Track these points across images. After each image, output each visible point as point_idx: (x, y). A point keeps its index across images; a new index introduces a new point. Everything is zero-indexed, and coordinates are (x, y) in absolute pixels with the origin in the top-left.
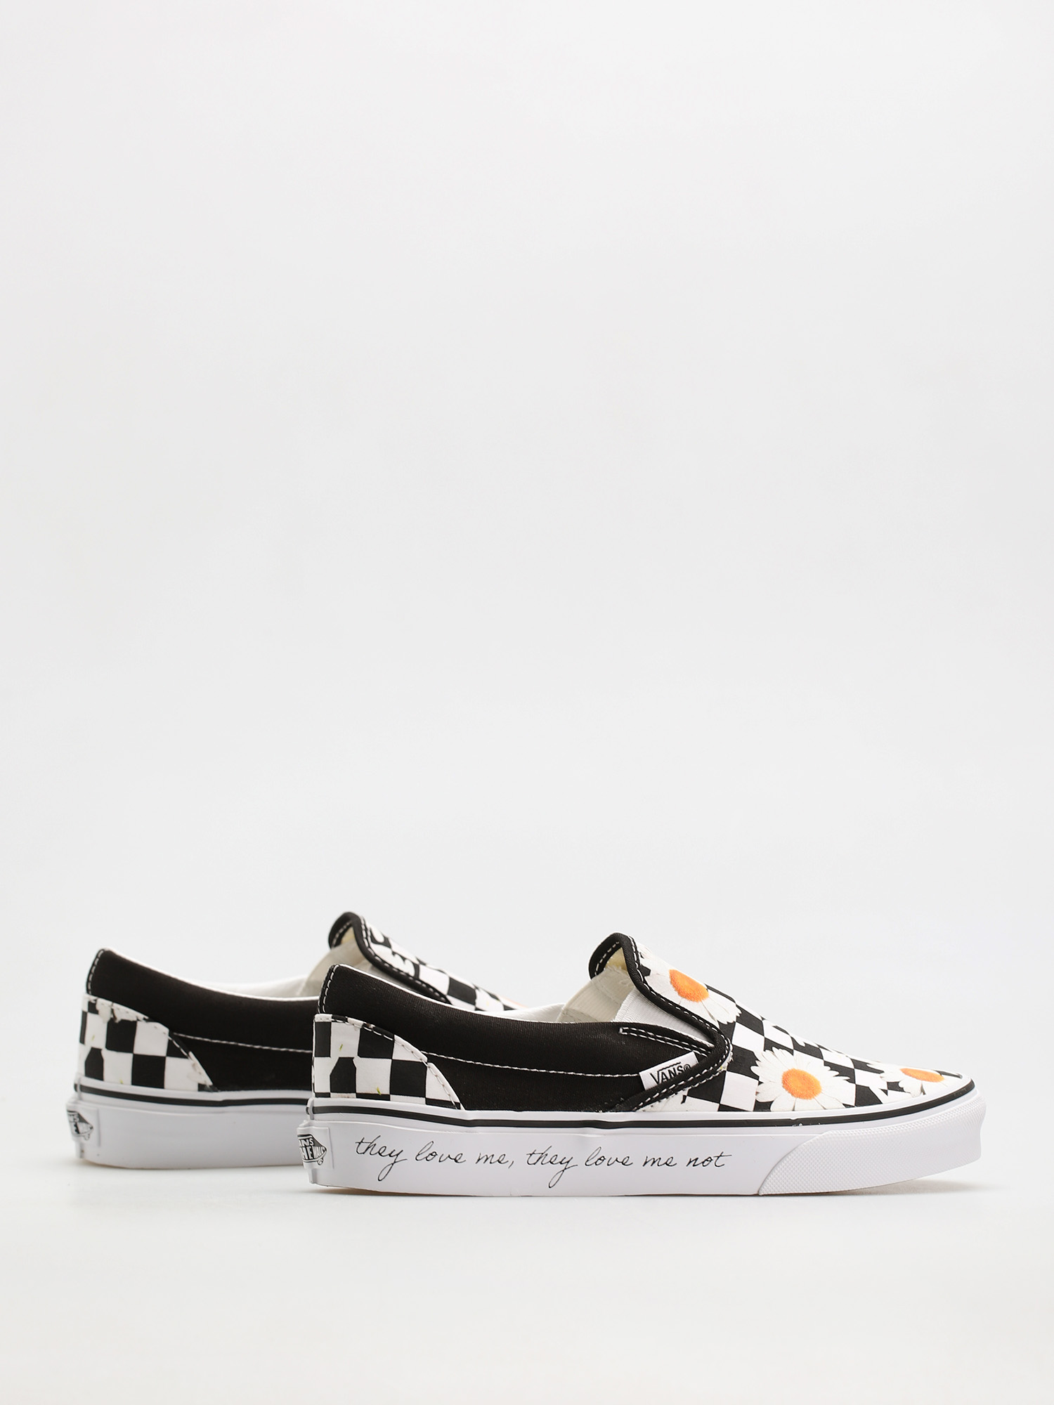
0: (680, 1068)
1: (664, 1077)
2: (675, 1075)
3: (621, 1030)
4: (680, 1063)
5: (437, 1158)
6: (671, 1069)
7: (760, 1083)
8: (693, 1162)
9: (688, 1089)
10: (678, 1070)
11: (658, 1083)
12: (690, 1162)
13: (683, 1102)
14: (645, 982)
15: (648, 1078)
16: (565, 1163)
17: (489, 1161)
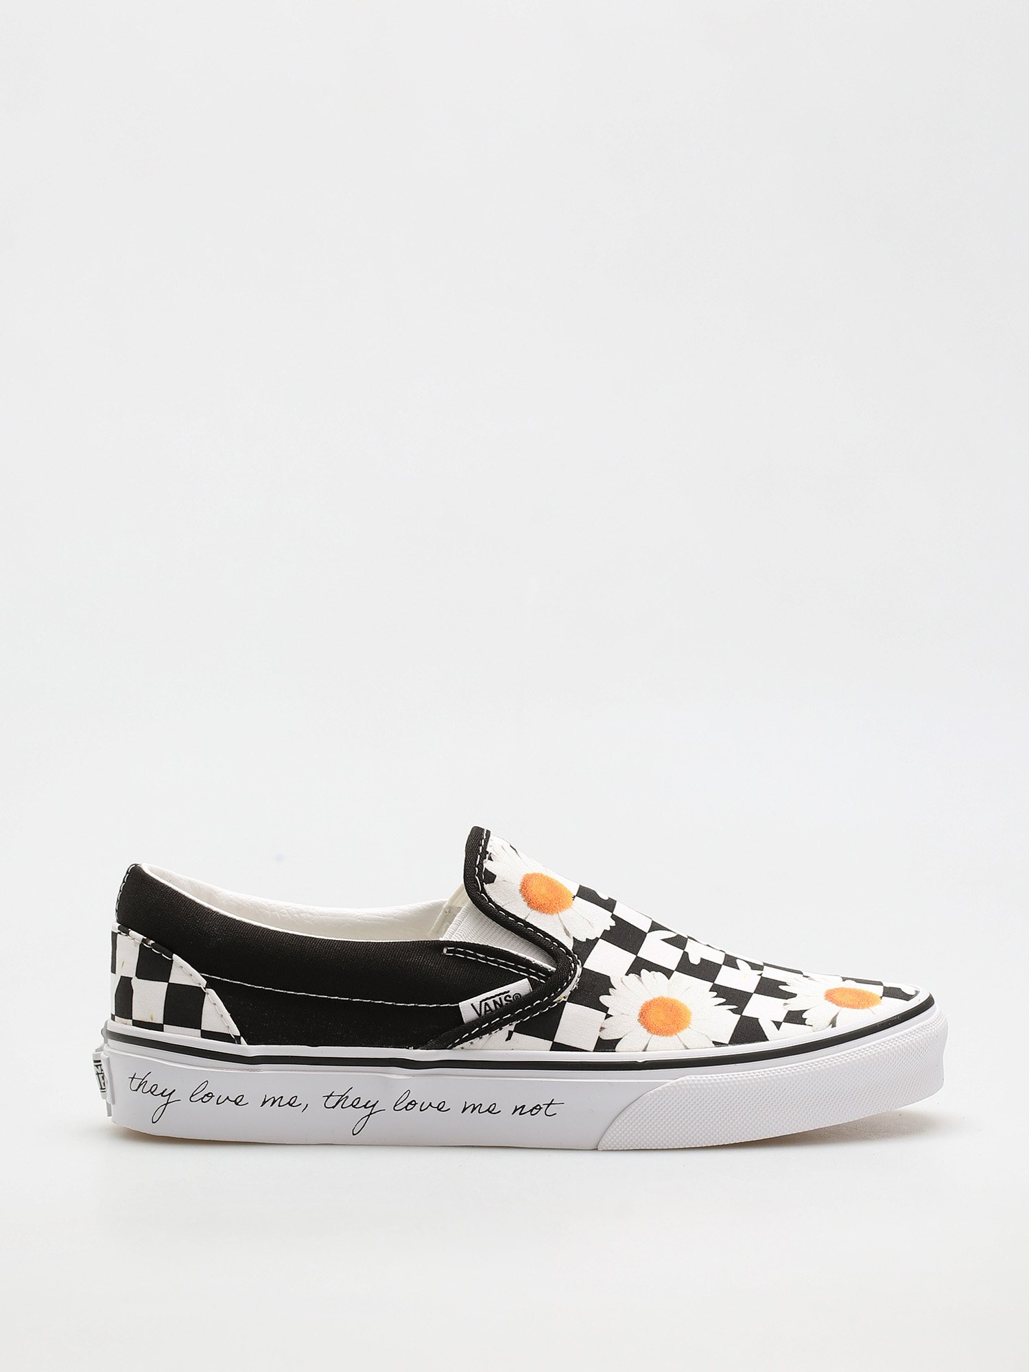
0: (508, 998)
1: (488, 1009)
2: (501, 1005)
3: (445, 951)
4: (509, 992)
5: (214, 1100)
6: (497, 999)
7: (608, 1016)
8: (519, 1110)
9: (515, 1023)
10: (506, 1000)
11: (479, 1015)
12: (516, 1110)
13: (508, 1039)
14: (484, 891)
15: (468, 1009)
16: (371, 1107)
17: (277, 1103)
